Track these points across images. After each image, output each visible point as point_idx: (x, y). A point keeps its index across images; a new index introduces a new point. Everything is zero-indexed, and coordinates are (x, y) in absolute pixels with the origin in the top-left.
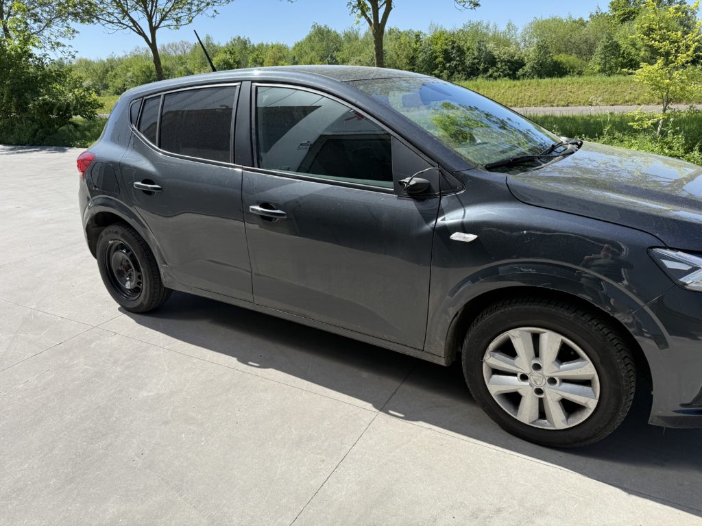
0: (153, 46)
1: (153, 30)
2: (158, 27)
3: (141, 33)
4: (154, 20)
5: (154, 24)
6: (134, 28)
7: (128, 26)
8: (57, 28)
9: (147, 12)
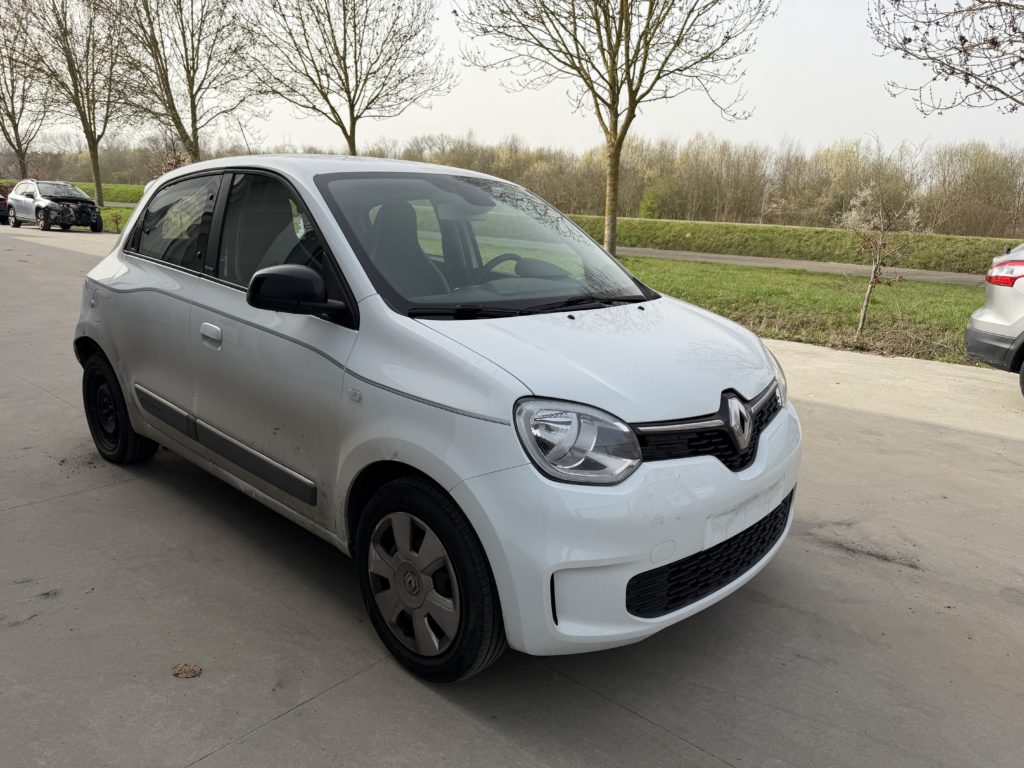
0: (351, 139)
1: (354, 120)
2: (358, 117)
3: (340, 123)
4: (357, 107)
5: (355, 114)
6: (331, 116)
7: (324, 113)
8: (252, 106)
9: (349, 97)
